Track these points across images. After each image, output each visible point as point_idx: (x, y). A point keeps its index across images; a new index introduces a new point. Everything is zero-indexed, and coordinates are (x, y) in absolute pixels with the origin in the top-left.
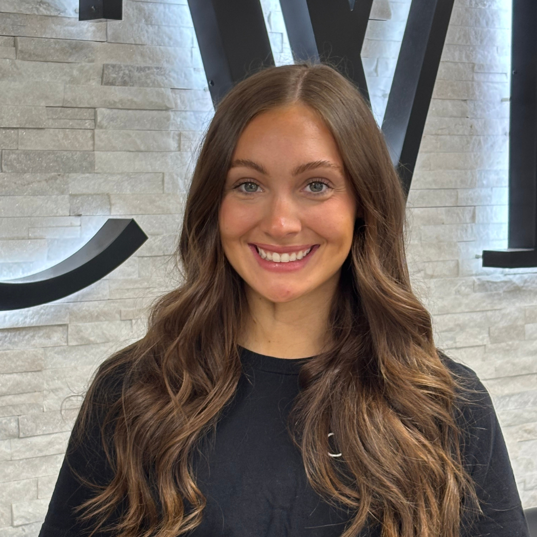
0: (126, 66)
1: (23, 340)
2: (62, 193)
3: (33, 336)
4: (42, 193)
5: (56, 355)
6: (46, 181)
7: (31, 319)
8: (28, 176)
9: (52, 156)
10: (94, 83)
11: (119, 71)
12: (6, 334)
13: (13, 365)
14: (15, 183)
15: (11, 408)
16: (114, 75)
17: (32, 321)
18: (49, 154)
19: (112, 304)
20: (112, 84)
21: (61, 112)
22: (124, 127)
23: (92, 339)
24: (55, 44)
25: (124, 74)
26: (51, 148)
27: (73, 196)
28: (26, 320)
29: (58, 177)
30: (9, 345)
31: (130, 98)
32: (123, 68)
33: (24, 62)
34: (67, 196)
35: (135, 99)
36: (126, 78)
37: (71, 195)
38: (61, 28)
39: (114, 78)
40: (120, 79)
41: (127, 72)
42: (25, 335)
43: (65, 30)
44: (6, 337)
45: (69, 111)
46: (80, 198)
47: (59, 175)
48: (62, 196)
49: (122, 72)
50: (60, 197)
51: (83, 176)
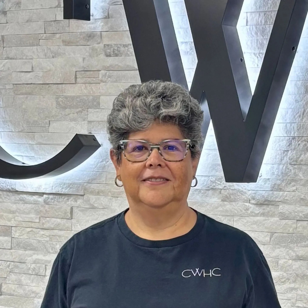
0: (115, 45)
1: (63, 201)
2: (84, 120)
3: (68, 199)
4: (74, 120)
5: (79, 212)
6: (77, 113)
7: (65, 190)
8: (67, 110)
9: (78, 99)
10: (102, 56)
11: (111, 48)
12: (55, 196)
13: (57, 214)
14: (62, 114)
15: (58, 237)
16: (109, 51)
17: (66, 191)
18: (77, 98)
19: (107, 187)
20: (110, 56)
21: (84, 73)
22: (116, 81)
23: (96, 205)
24: (80, 35)
25: (114, 49)
26: (78, 95)
27: (90, 122)
28: (63, 190)
29: (82, 111)
30: (57, 203)
31: (117, 63)
32: (113, 46)
33: (66, 47)
34: (86, 122)
35: (120, 64)
36: (116, 52)
37: (88, 121)
38: (87, 26)
39: (109, 53)
40: (112, 52)
41: (116, 48)
42: (64, 199)
43: (88, 27)
44: (55, 198)
45: (88, 73)
46: (92, 123)
47: (83, 110)
48: (84, 122)
49: (113, 48)
50: (83, 122)
51: (95, 110)
